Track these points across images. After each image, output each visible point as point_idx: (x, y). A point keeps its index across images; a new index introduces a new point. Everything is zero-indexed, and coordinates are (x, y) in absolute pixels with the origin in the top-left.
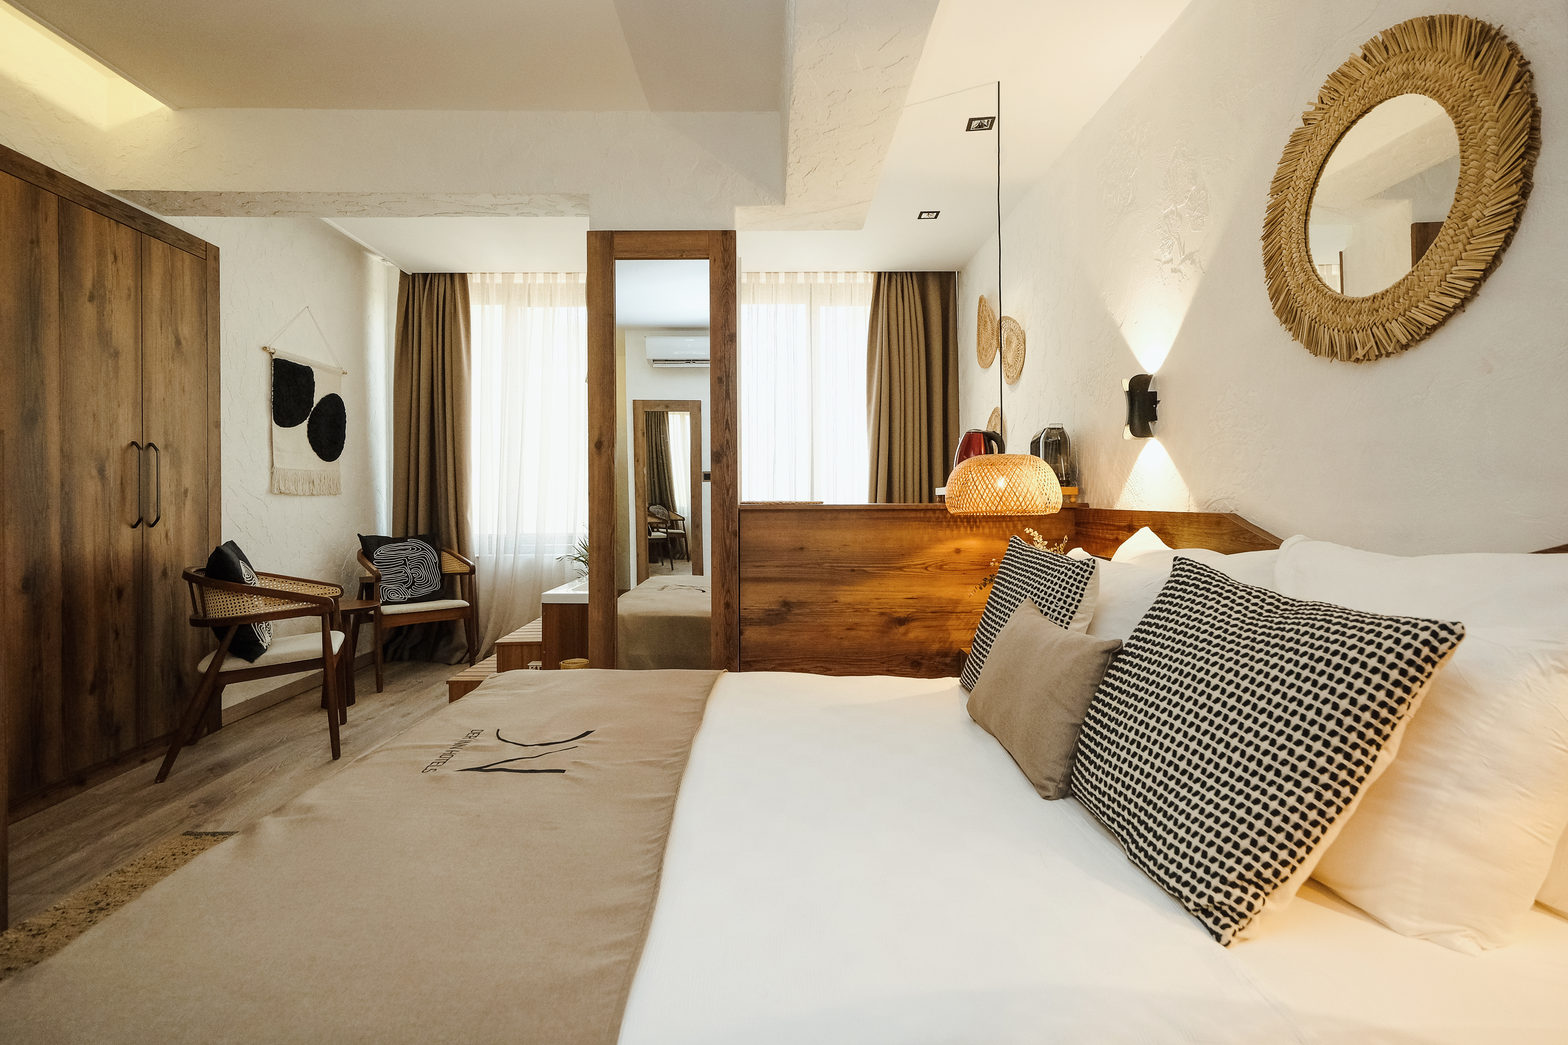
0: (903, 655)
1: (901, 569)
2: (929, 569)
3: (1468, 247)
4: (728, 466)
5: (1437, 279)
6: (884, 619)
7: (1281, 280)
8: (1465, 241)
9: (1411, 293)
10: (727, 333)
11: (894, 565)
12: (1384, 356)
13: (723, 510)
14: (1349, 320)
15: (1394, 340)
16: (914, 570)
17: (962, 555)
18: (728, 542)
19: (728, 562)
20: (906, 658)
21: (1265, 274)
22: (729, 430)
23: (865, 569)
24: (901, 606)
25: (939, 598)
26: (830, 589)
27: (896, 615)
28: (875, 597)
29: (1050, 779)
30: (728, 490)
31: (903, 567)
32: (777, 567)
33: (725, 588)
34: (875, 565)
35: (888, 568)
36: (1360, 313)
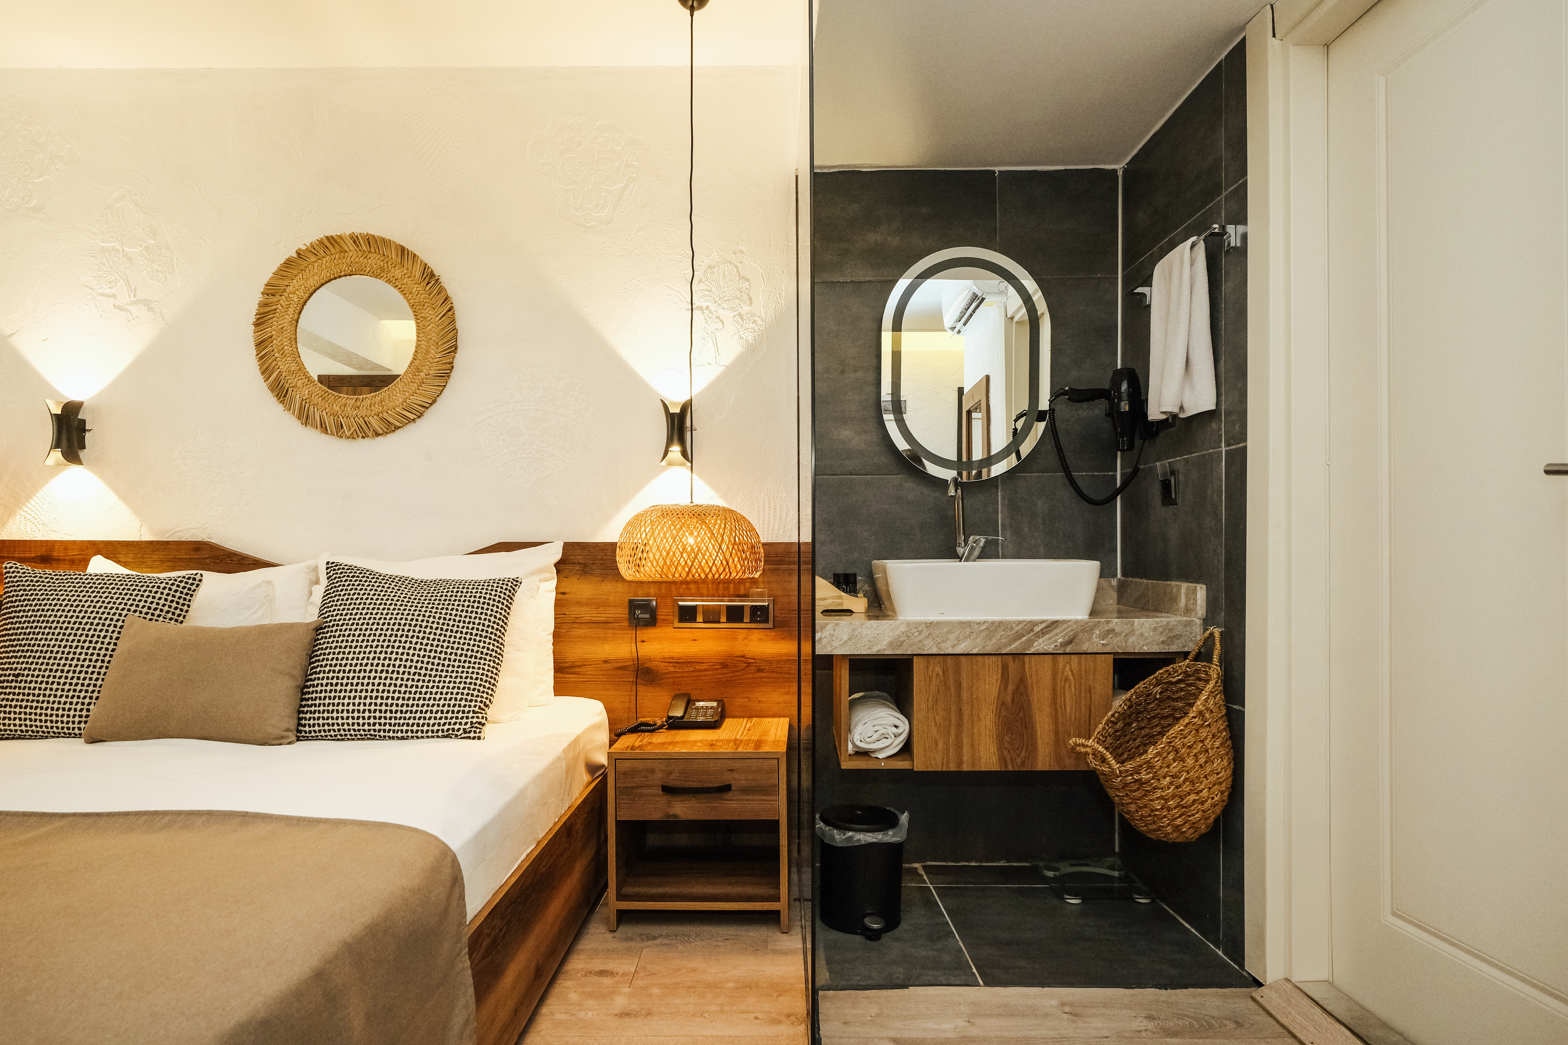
3: (420, 388)
5: (401, 400)
7: (272, 363)
8: (419, 384)
9: (383, 403)
12: (360, 437)
14: (337, 408)
15: (371, 429)
21: (255, 353)
29: (288, 730)
36: (345, 406)
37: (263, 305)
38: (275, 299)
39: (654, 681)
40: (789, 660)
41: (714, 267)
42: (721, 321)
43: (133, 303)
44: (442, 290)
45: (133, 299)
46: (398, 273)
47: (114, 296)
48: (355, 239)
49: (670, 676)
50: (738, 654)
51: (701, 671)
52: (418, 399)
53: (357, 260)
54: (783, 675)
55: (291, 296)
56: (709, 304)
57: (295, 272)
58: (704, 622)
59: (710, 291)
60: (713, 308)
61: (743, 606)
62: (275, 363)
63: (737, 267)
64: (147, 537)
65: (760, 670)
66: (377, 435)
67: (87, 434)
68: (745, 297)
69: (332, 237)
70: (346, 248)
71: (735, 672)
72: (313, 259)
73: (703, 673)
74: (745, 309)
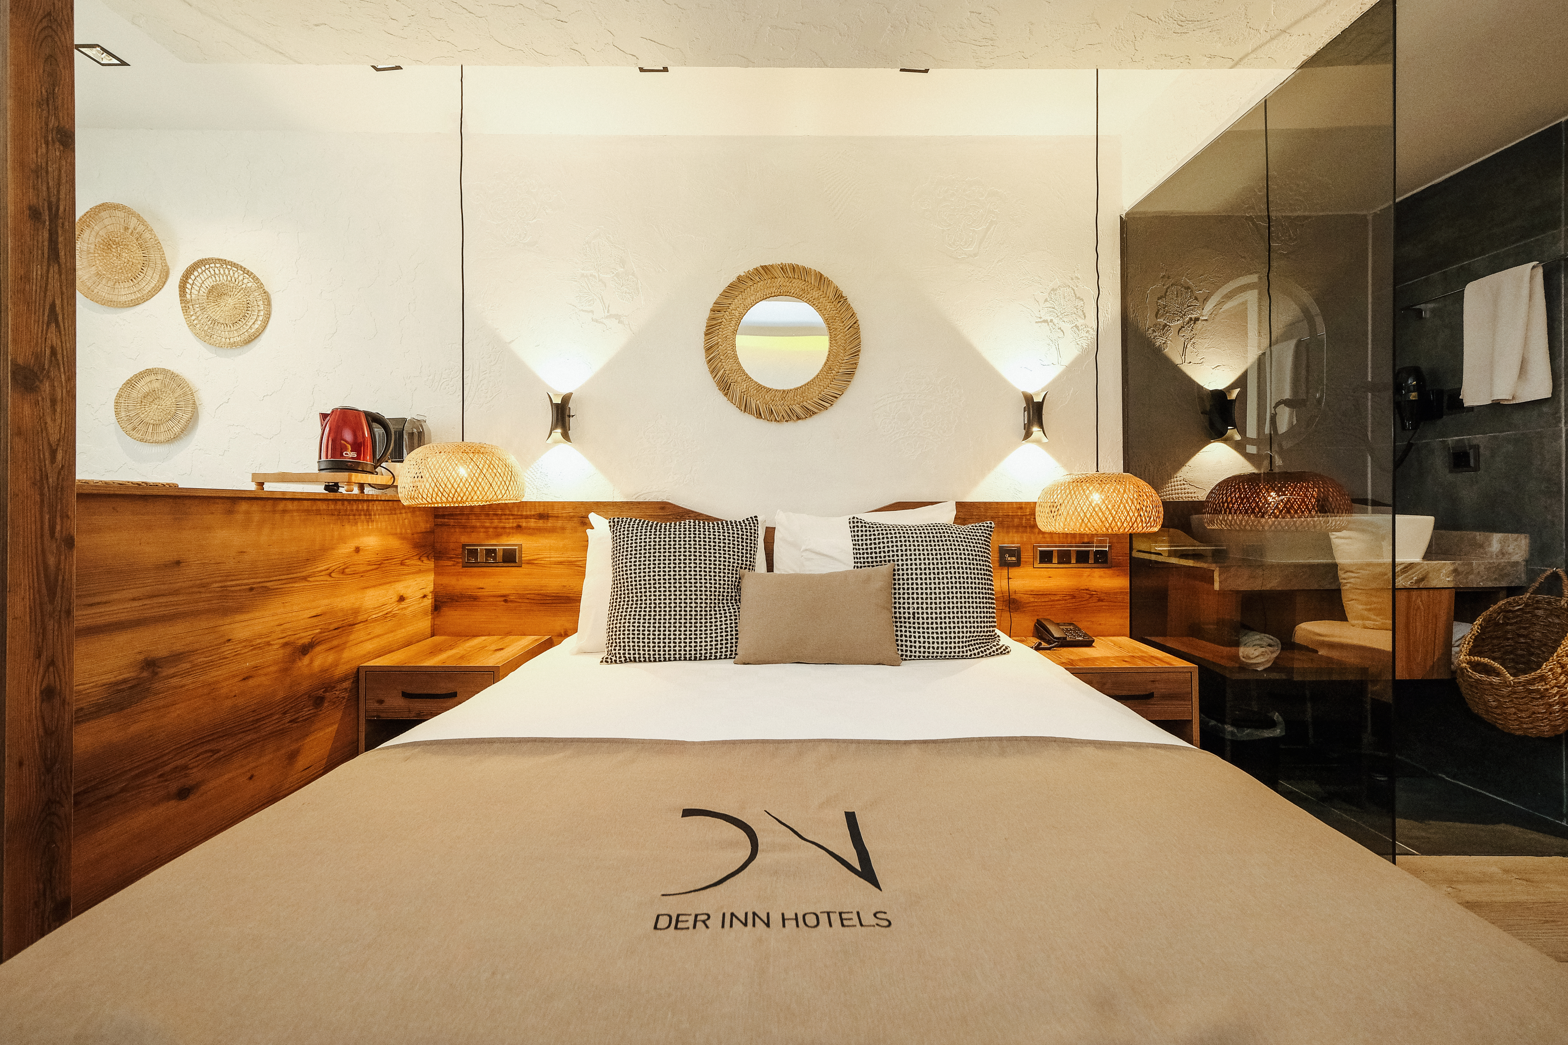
0: (305, 694)
1: (305, 579)
2: (333, 575)
4: (53, 402)
6: (289, 650)
10: (53, 123)
11: (299, 575)
13: (42, 495)
16: (318, 578)
17: (361, 553)
18: (52, 561)
19: (52, 601)
20: (309, 696)
22: (58, 326)
23: (268, 584)
24: (305, 629)
25: (342, 610)
26: (221, 622)
27: (301, 642)
28: (277, 623)
30: (53, 453)
31: (309, 576)
32: (134, 599)
33: (44, 658)
34: (283, 577)
35: (294, 580)
37: (711, 319)
38: (720, 314)
39: (1018, 609)
40: (1121, 592)
41: (1056, 290)
42: (1062, 331)
43: (607, 317)
44: (849, 308)
45: (606, 314)
46: (816, 294)
47: (592, 312)
48: (783, 268)
49: (1031, 605)
50: (1083, 588)
51: (1053, 601)
52: (831, 391)
53: (784, 284)
54: (1119, 604)
55: (733, 312)
56: (1052, 318)
57: (736, 293)
58: (1059, 563)
59: (1054, 308)
60: (1055, 321)
61: (1089, 551)
62: (720, 363)
63: (1074, 290)
64: (619, 498)
65: (1100, 600)
66: (799, 418)
67: (571, 419)
68: (1080, 313)
69: (765, 266)
70: (777, 276)
71: (1080, 601)
72: (751, 283)
73: (1056, 603)
74: (1080, 322)
